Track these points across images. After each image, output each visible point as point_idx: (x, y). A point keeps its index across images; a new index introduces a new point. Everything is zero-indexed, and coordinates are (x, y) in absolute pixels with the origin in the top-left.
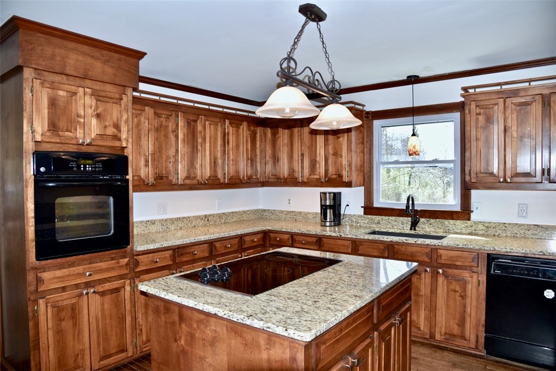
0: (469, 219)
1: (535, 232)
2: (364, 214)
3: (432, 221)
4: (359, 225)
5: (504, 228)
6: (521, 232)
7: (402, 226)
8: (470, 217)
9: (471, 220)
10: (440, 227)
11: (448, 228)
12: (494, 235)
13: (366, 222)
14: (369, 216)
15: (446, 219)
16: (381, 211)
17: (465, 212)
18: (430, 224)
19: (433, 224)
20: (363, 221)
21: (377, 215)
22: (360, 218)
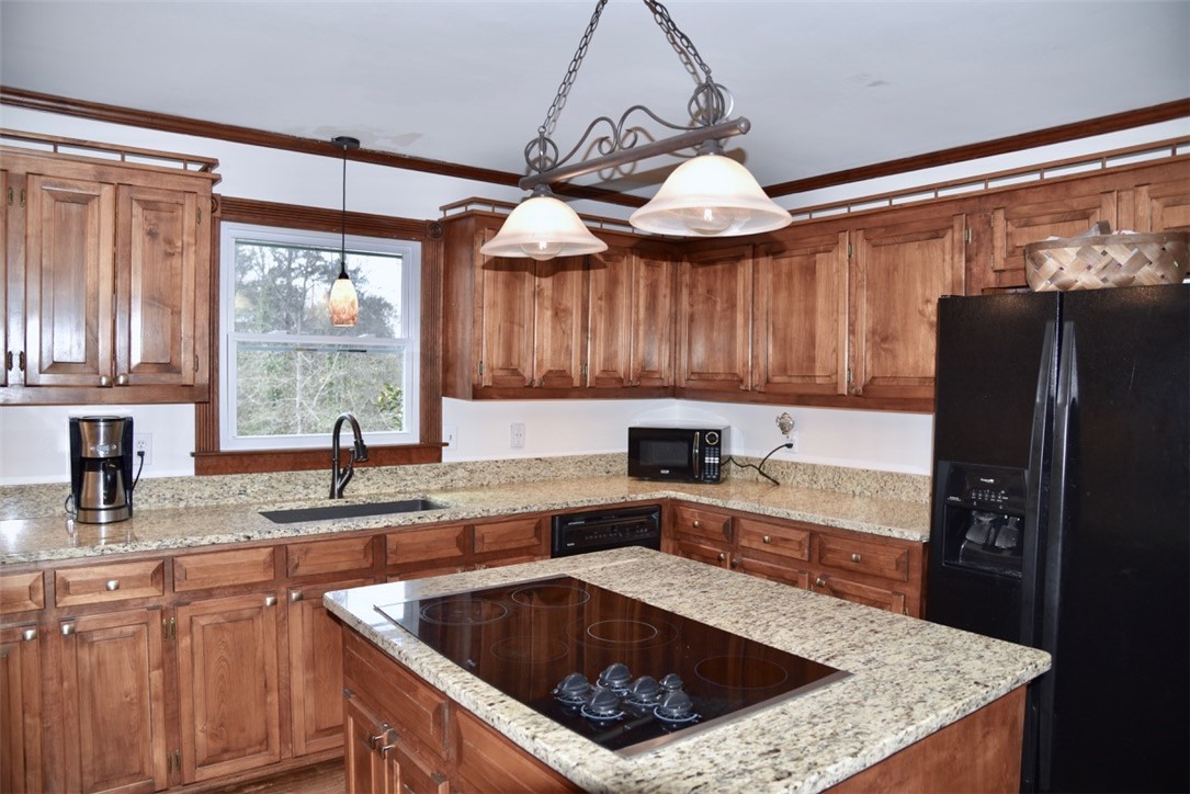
0: (439, 460)
1: (538, 471)
2: (196, 474)
3: (372, 471)
4: (182, 505)
5: (496, 469)
6: (520, 473)
7: (305, 492)
8: (441, 455)
9: (444, 459)
10: (388, 482)
11: (403, 483)
12: (482, 485)
13: (206, 494)
14: (215, 478)
15: (398, 464)
16: (246, 461)
17: (429, 448)
18: (369, 480)
19: (374, 478)
20: (196, 493)
21: (236, 473)
22: (186, 486)
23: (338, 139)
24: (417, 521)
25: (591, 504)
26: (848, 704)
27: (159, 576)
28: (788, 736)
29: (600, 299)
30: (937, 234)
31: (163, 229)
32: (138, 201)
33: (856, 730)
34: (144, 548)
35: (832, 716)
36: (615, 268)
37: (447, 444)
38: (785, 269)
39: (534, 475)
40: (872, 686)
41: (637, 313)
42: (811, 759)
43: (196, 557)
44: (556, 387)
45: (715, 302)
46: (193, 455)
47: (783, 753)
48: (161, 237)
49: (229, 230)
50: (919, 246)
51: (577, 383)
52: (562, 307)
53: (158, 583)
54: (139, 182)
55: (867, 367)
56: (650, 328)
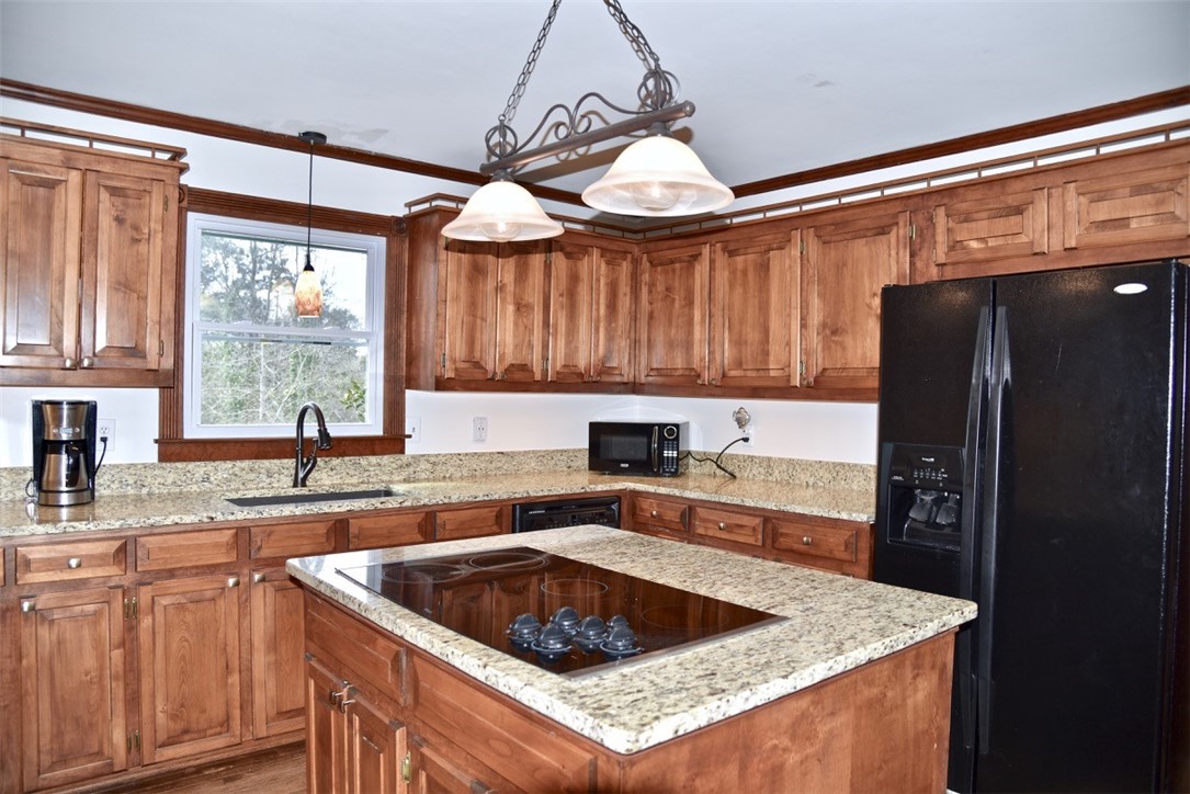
0: (402, 451)
1: (500, 465)
2: (159, 461)
3: (336, 461)
4: (145, 491)
5: (458, 461)
6: (482, 466)
7: (268, 481)
8: (404, 447)
9: (406, 452)
10: (351, 472)
11: (366, 474)
12: (444, 477)
13: (170, 481)
14: (179, 465)
15: (361, 454)
16: (210, 449)
17: (392, 440)
18: (332, 470)
19: (338, 468)
20: (160, 480)
21: (200, 460)
22: (149, 473)
23: (306, 134)
24: (380, 506)
25: (551, 493)
26: (783, 641)
27: (121, 556)
28: (725, 664)
29: (561, 295)
30: (882, 231)
31: (130, 216)
32: (106, 187)
33: (789, 659)
34: (106, 527)
35: (767, 650)
36: (576, 266)
37: (410, 436)
38: (740, 267)
39: (496, 468)
40: (808, 627)
41: (598, 310)
42: (745, 680)
43: (159, 538)
44: (517, 380)
45: (674, 300)
46: (156, 441)
47: (719, 676)
48: (128, 223)
49: (196, 221)
50: (867, 242)
51: (538, 376)
52: (524, 302)
53: (120, 562)
54: (107, 168)
55: (819, 362)
56: (610, 324)
